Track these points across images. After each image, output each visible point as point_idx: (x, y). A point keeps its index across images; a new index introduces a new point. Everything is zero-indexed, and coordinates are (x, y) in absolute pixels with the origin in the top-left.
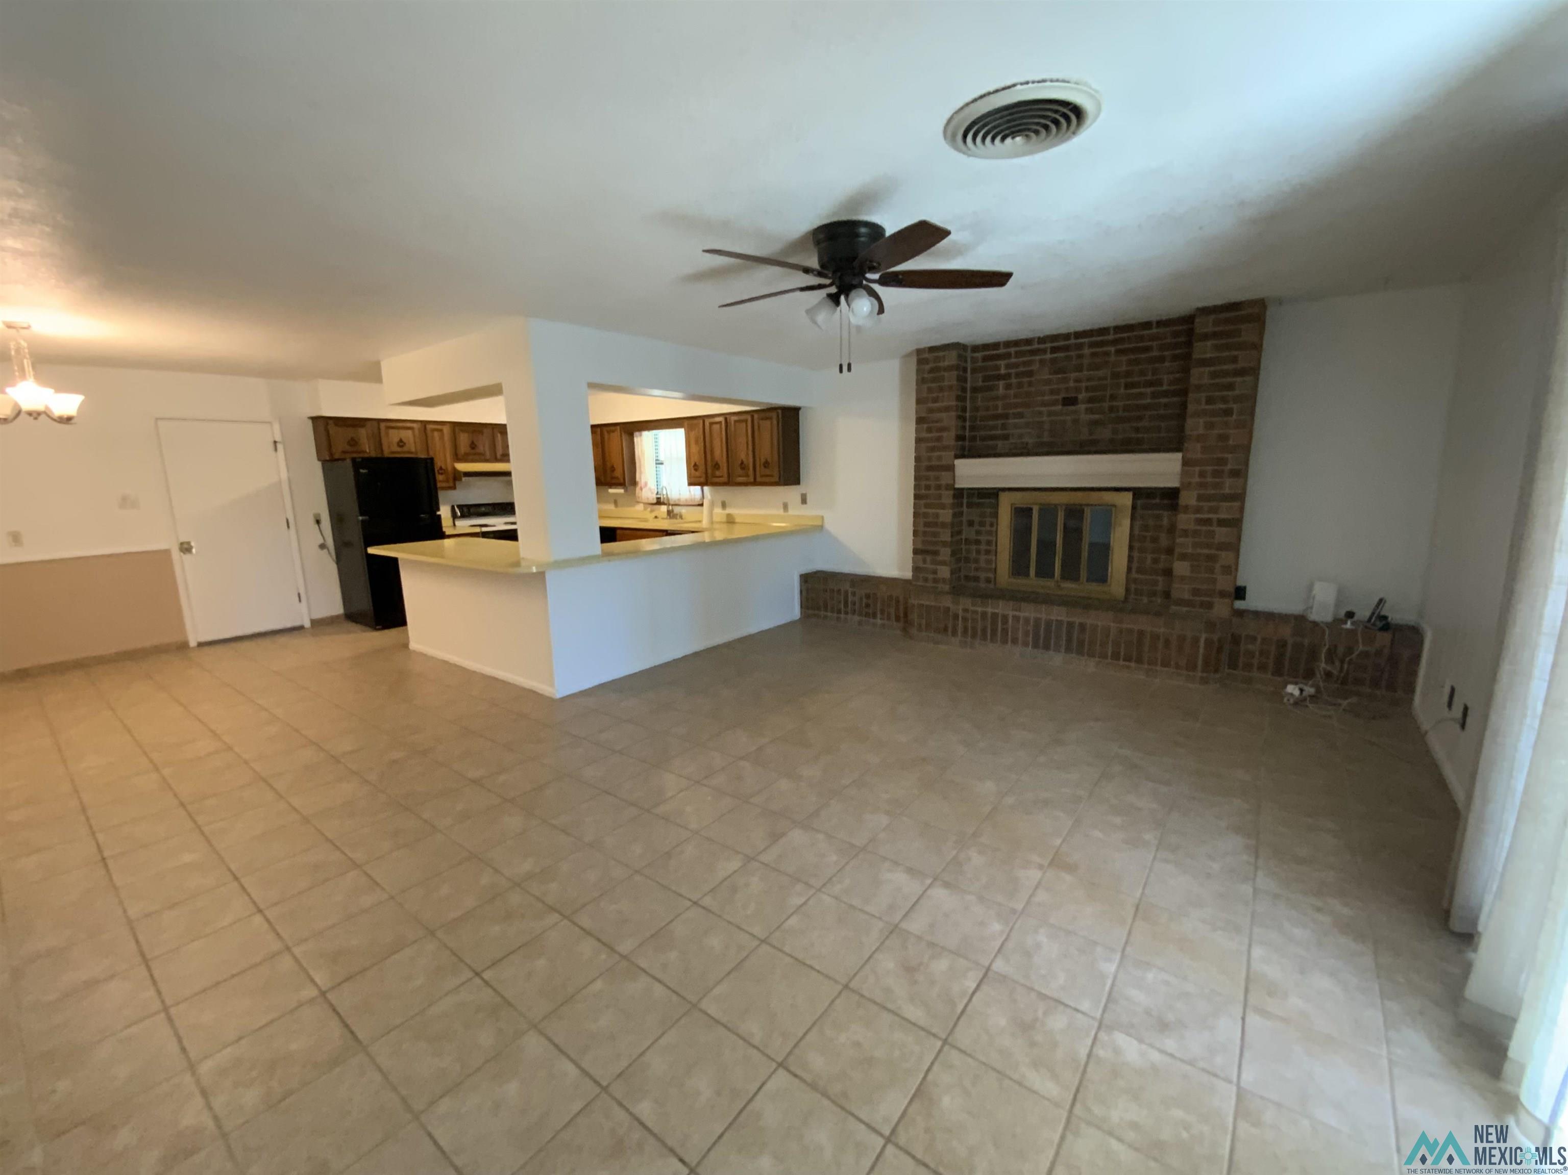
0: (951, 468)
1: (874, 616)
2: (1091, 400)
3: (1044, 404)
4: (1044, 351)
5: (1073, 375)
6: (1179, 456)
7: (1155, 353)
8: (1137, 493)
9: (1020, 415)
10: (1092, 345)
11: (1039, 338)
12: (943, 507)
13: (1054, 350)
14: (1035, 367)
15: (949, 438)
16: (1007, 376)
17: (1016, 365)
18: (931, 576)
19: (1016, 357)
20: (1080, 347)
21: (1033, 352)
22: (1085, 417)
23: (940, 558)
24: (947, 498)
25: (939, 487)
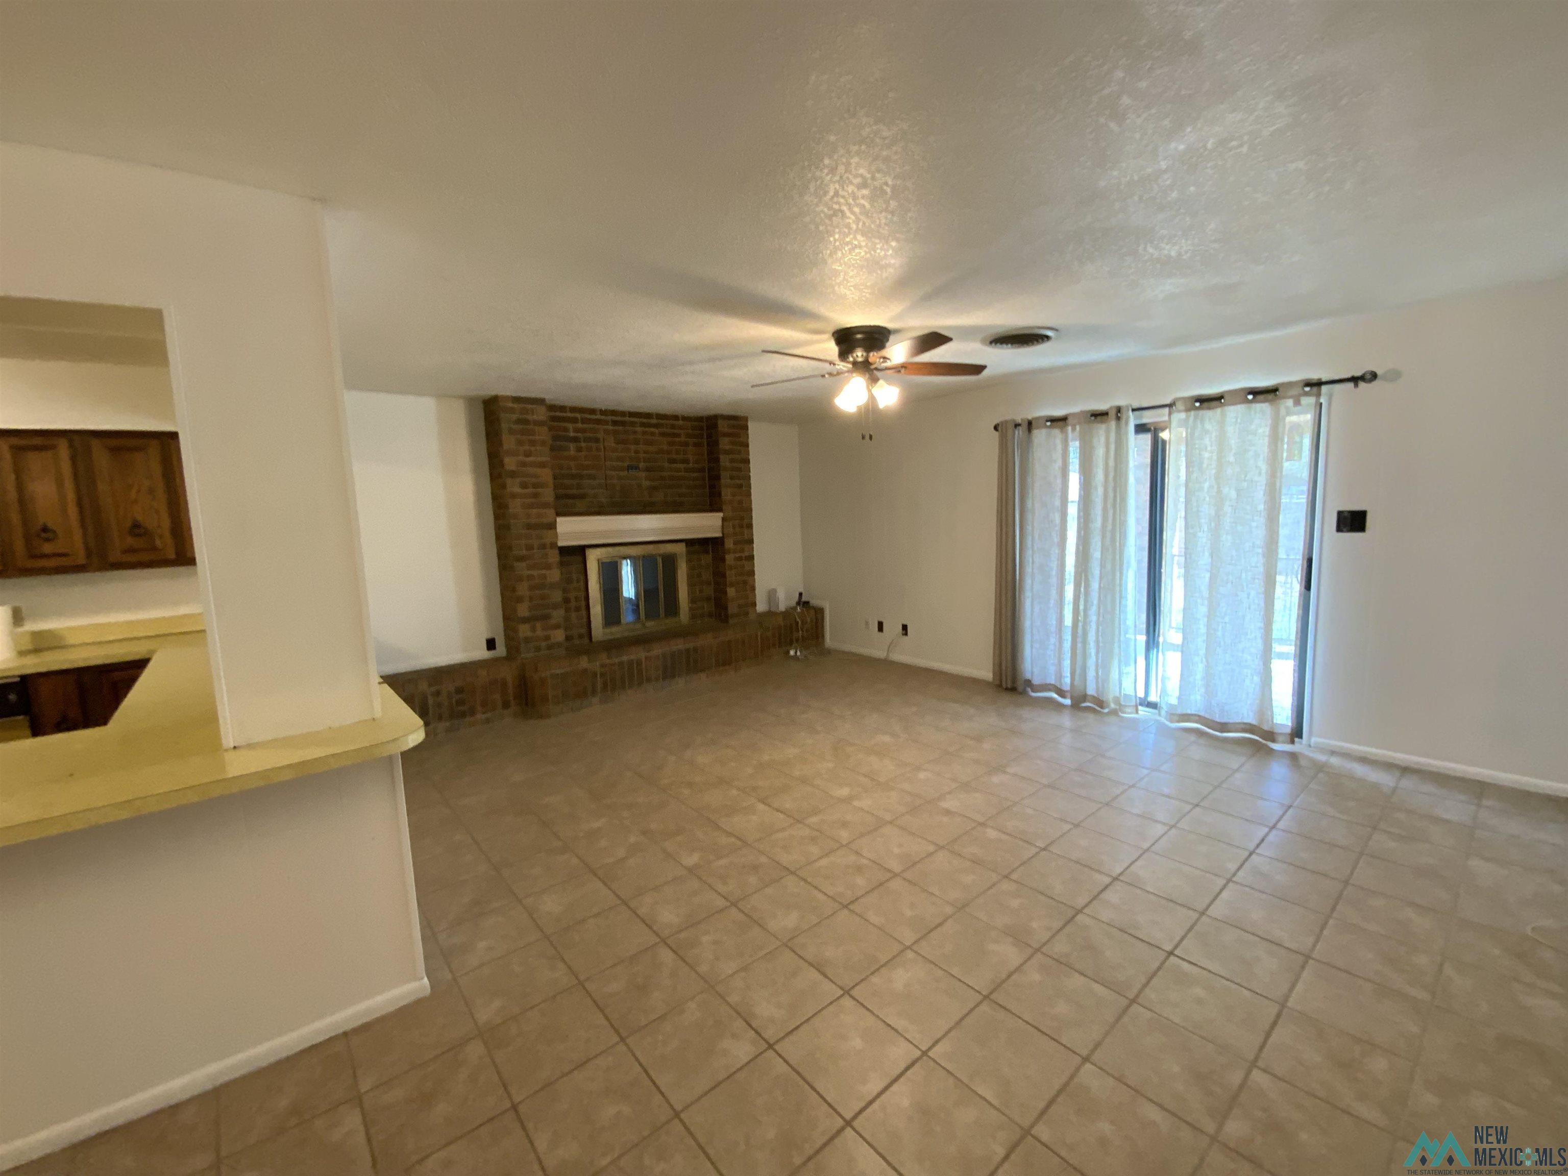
0: (552, 526)
1: (473, 712)
2: (648, 470)
3: (614, 469)
4: (606, 422)
5: (633, 447)
6: (721, 515)
7: (683, 439)
8: (690, 543)
9: (591, 477)
10: (643, 425)
11: (601, 410)
12: (548, 567)
13: (615, 423)
14: (600, 435)
15: (548, 495)
16: (575, 440)
17: (583, 431)
18: (544, 644)
19: (583, 423)
20: (633, 424)
21: (598, 422)
22: (646, 483)
23: (553, 621)
24: (554, 557)
25: (543, 547)
